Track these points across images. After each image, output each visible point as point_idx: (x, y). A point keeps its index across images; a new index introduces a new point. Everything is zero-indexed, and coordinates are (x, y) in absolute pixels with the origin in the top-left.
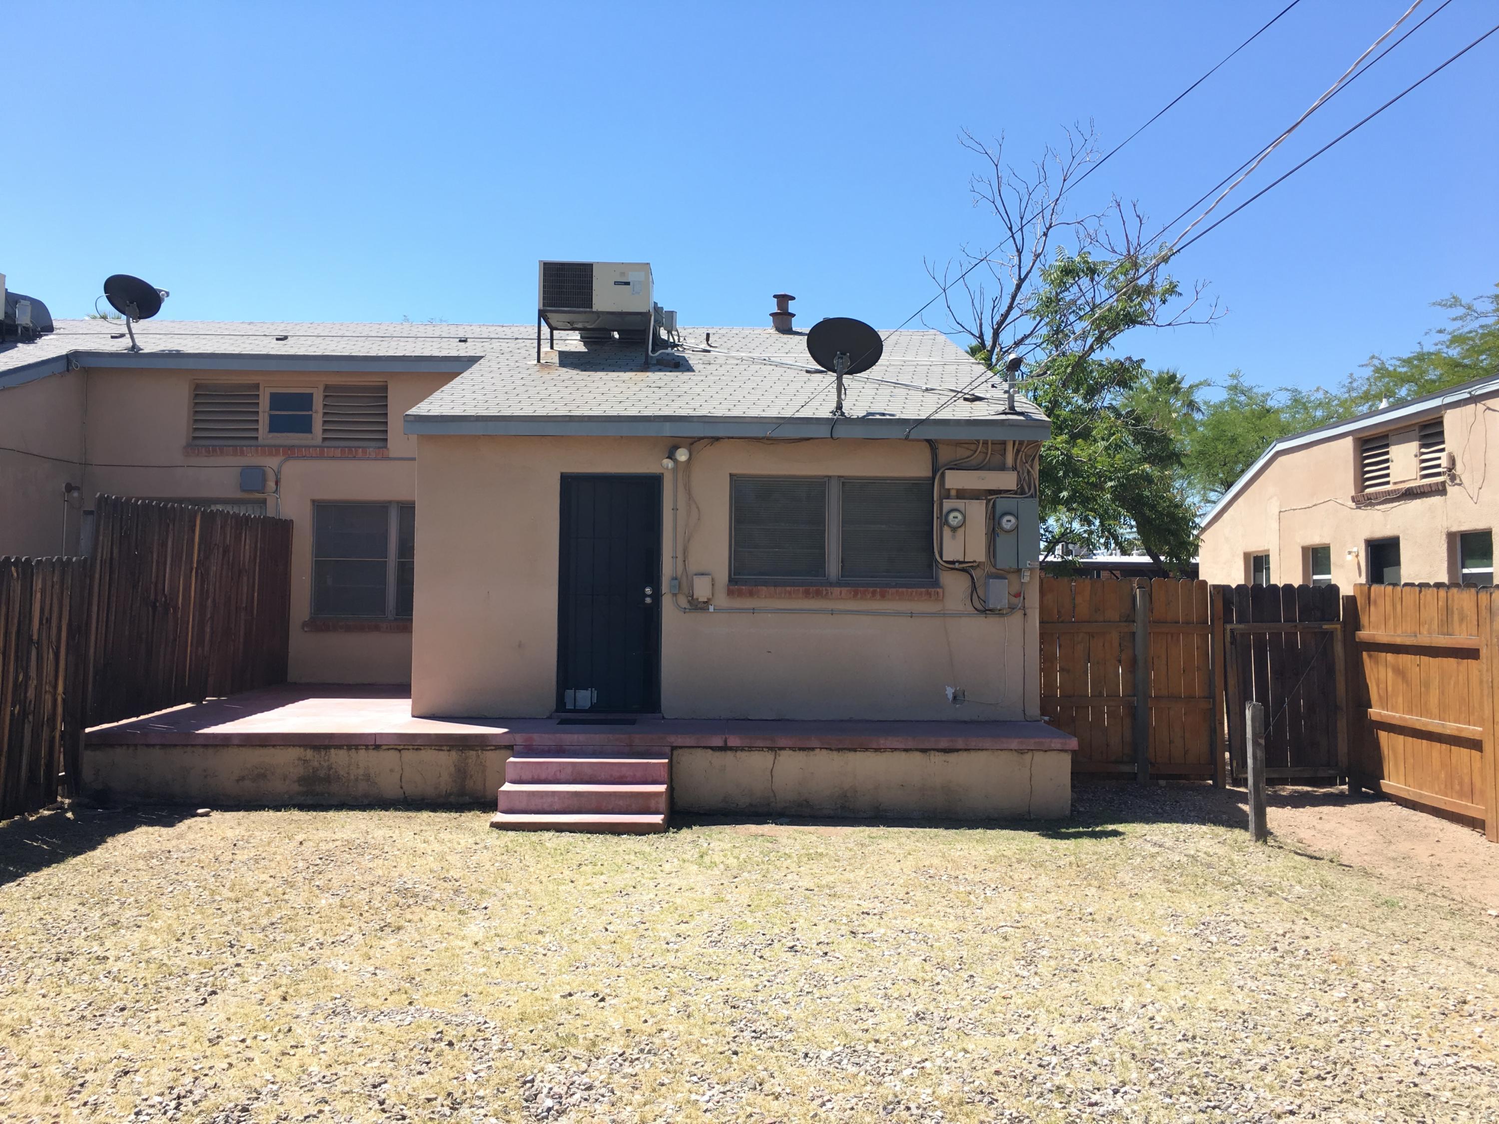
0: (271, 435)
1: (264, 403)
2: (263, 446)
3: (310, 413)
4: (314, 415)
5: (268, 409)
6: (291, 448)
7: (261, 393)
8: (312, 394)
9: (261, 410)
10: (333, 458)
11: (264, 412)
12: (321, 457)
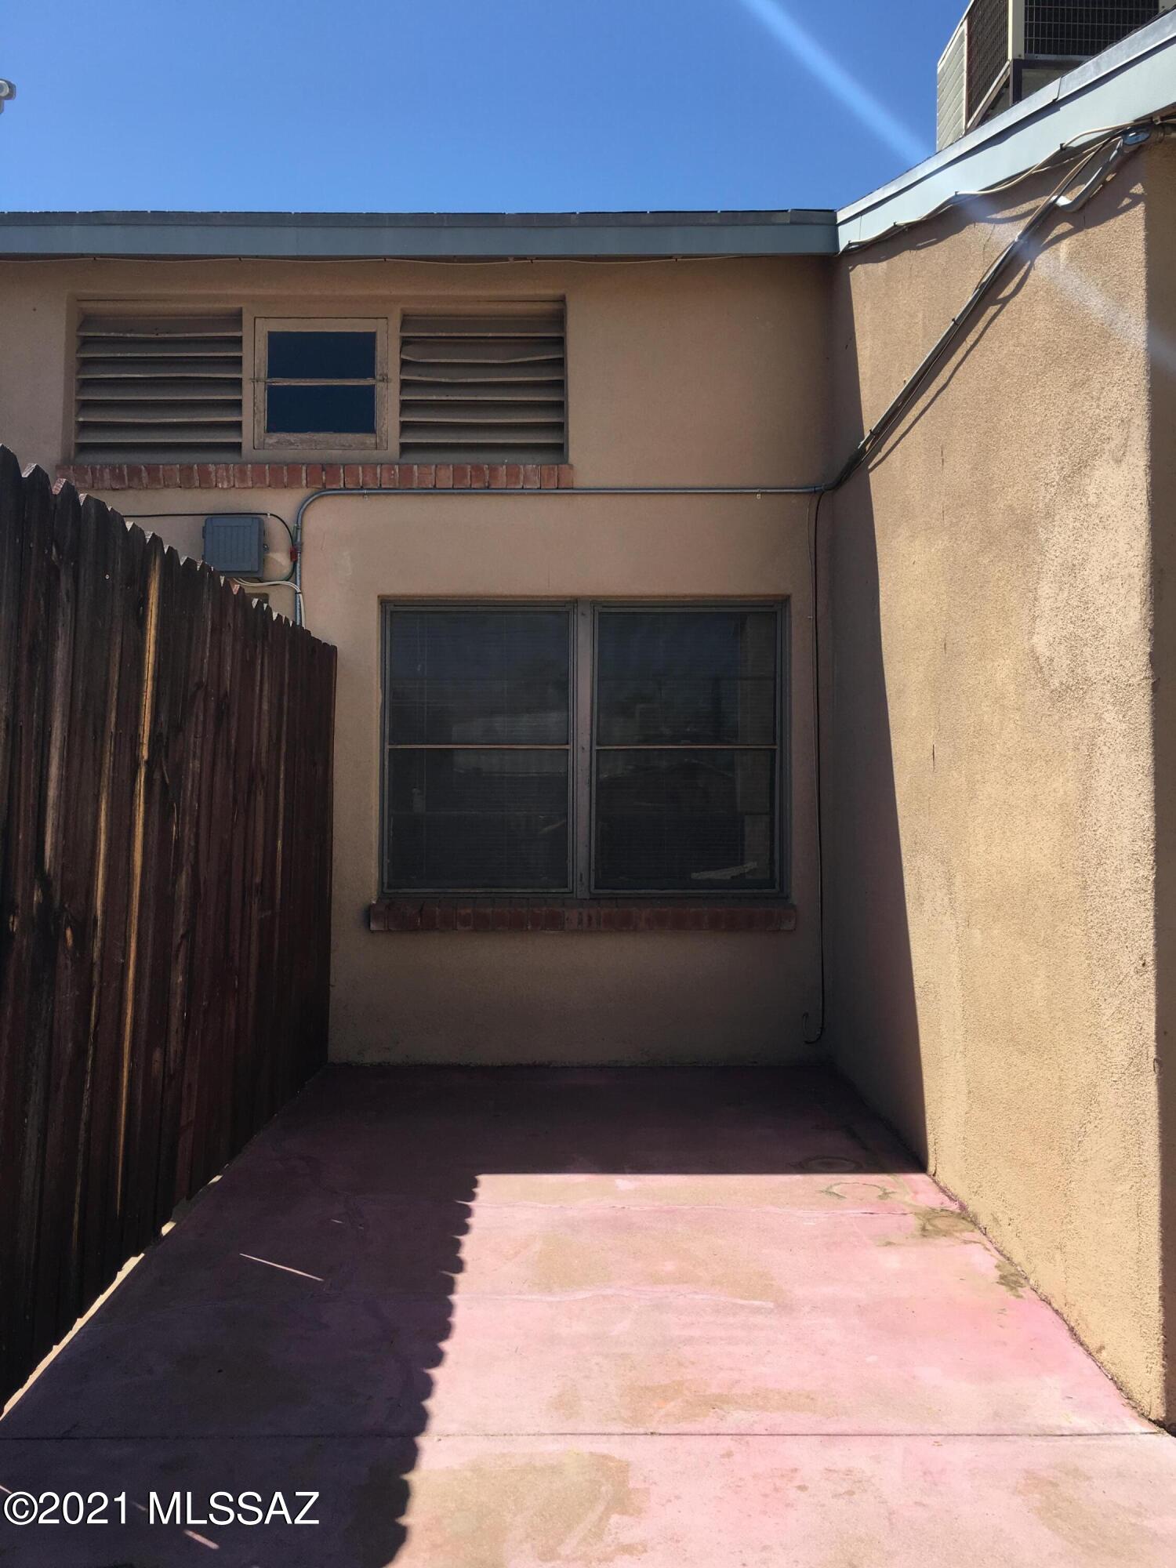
0: (273, 439)
1: (255, 357)
2: (258, 465)
3: (369, 382)
4: (380, 387)
5: (263, 373)
6: (329, 468)
7: (246, 333)
8: (371, 337)
9: (246, 374)
10: (435, 490)
11: (255, 380)
12: (404, 487)
